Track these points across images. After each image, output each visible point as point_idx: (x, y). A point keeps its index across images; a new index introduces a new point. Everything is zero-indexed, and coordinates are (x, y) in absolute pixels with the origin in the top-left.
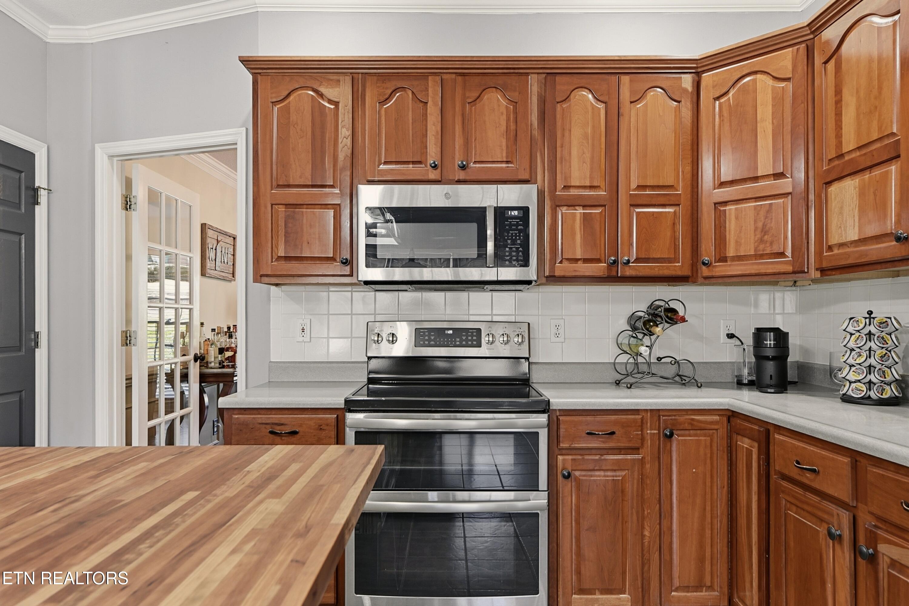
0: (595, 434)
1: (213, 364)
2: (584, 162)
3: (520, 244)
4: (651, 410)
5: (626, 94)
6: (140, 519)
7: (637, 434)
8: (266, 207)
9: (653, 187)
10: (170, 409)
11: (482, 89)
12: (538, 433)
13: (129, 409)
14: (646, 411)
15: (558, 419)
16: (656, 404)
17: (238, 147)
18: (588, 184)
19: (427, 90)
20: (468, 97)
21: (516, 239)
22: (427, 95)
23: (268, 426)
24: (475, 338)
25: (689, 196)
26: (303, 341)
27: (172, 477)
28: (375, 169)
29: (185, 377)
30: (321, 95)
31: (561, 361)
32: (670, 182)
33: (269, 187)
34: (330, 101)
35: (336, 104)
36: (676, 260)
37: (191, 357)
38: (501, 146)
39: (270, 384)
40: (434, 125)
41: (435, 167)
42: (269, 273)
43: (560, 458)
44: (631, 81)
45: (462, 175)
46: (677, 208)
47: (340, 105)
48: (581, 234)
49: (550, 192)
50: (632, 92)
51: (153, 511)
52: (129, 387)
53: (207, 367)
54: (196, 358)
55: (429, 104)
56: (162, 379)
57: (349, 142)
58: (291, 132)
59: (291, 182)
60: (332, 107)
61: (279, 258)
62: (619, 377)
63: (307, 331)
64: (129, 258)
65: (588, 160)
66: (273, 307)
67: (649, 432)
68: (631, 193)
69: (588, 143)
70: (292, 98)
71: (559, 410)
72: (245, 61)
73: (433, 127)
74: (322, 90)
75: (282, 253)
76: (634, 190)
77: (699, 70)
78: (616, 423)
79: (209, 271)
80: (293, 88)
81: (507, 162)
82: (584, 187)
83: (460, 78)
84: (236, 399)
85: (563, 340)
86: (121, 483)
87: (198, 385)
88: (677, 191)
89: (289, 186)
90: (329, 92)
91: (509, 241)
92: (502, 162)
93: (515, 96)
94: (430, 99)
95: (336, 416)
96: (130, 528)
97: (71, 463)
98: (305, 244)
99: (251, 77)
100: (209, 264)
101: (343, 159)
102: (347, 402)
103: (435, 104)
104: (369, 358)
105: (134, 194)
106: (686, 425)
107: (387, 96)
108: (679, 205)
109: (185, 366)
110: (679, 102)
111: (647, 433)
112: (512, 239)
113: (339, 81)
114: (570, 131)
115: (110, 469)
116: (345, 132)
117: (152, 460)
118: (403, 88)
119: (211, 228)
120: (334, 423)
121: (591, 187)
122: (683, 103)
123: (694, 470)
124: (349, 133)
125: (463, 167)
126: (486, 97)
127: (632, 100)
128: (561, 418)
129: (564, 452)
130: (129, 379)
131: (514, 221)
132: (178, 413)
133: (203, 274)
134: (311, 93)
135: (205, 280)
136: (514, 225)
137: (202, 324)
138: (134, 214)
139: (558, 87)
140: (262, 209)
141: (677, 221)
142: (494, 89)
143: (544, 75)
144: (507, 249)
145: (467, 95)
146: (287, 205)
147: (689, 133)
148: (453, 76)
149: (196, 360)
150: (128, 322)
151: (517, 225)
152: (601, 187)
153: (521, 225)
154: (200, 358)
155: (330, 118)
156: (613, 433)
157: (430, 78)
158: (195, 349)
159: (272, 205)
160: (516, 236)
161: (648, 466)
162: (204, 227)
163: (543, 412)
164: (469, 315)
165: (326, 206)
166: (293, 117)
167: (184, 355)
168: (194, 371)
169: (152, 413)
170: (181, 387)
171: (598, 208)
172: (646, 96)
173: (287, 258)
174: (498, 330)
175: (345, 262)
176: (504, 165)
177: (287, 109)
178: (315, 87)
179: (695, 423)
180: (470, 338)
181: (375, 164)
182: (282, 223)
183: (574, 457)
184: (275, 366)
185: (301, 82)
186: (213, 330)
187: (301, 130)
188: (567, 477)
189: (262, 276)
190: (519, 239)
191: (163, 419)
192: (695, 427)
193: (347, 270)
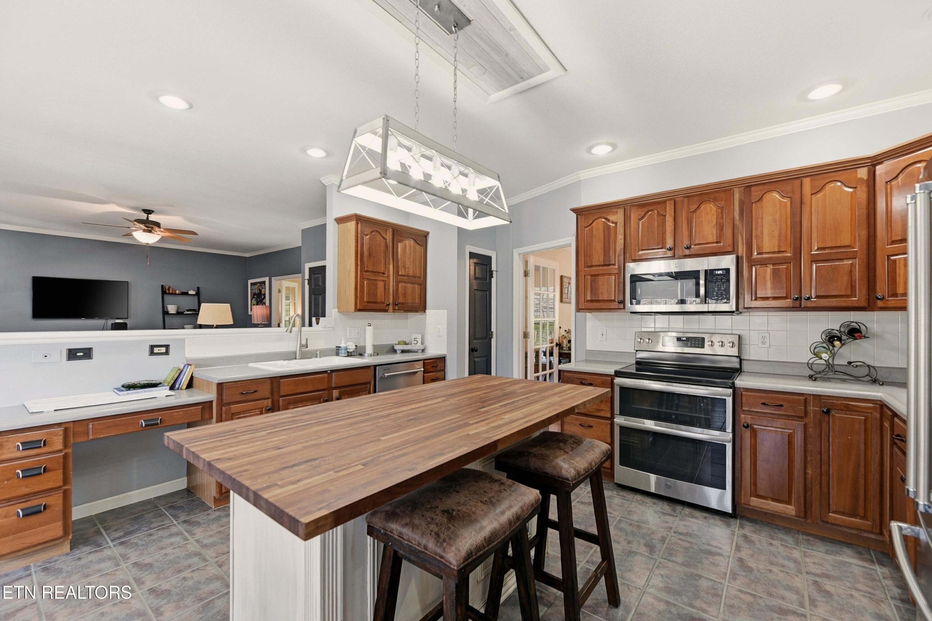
0: (768, 405)
1: (565, 348)
2: (773, 237)
3: (723, 290)
4: (813, 395)
5: (807, 189)
6: (520, 396)
7: (801, 409)
8: (582, 277)
9: (831, 248)
10: (544, 369)
11: (699, 203)
12: (725, 400)
13: (526, 367)
14: (810, 395)
15: (742, 393)
16: (816, 391)
17: (572, 245)
18: (776, 250)
19: (666, 208)
20: (691, 209)
21: (721, 287)
22: (666, 211)
23: (579, 380)
24: (700, 343)
25: (865, 251)
26: (603, 341)
27: (531, 388)
28: (636, 253)
29: (551, 354)
30: (608, 220)
31: (767, 360)
32: (847, 243)
33: (583, 267)
34: (613, 223)
35: (616, 223)
36: (853, 295)
37: (554, 344)
38: (712, 234)
39: (587, 361)
40: (670, 227)
41: (670, 249)
42: (583, 308)
43: (743, 416)
44: (811, 181)
45: (687, 252)
46: (854, 260)
47: (618, 224)
48: (771, 282)
49: (747, 257)
50: (812, 187)
51: (524, 395)
52: (526, 357)
53: (562, 350)
54: (557, 345)
55: (667, 216)
56: (541, 355)
57: (622, 241)
58: (594, 240)
59: (594, 264)
60: (614, 225)
61: (588, 301)
62: (813, 373)
63: (604, 335)
64: (526, 297)
65: (777, 235)
66: (588, 323)
67: (811, 408)
68: (812, 253)
69: (776, 225)
70: (594, 224)
71: (743, 388)
72: (574, 210)
73: (670, 228)
74: (609, 217)
75: (589, 298)
76: (816, 251)
77: (874, 163)
78: (783, 400)
79: (564, 299)
80: (594, 219)
81: (717, 242)
82: (774, 253)
83: (686, 199)
84: (571, 367)
85: (769, 346)
86: (517, 388)
87: (558, 359)
88: (854, 248)
89: (592, 266)
90: (612, 218)
91: (716, 289)
92: (713, 243)
93: (722, 204)
94: (667, 213)
95: (610, 378)
96: (518, 397)
97: (504, 381)
98: (600, 294)
99: (575, 215)
100: (564, 296)
101: (619, 250)
102: (616, 372)
103: (670, 215)
104: (637, 351)
105: (529, 269)
106: (843, 407)
107: (643, 215)
108: (856, 258)
109: (552, 348)
110: (855, 188)
111: (810, 409)
112: (718, 287)
113: (617, 212)
114: (762, 218)
115: (514, 384)
116: (620, 237)
117: (527, 383)
118: (652, 210)
119: (566, 277)
120: (610, 381)
121: (779, 252)
122: (859, 188)
123: (849, 438)
124: (622, 237)
125: (688, 248)
126: (703, 207)
127: (812, 193)
128: (743, 393)
129: (746, 413)
130: (526, 353)
131: (719, 277)
132: (548, 371)
133: (561, 301)
134: (604, 220)
135: (562, 304)
136: (719, 279)
137: (560, 327)
138: (529, 278)
139: (753, 194)
140: (580, 278)
141: (853, 269)
142: (708, 202)
143: (743, 188)
144: (715, 293)
145: (691, 207)
146: (592, 275)
147: (865, 208)
148: (682, 198)
149: (557, 346)
150: (526, 327)
151: (721, 279)
152: (788, 251)
153: (724, 279)
154: (559, 345)
155: (612, 231)
156: (781, 406)
157: (668, 202)
158: (556, 340)
159: (585, 276)
160: (721, 286)
161: (811, 430)
162: (562, 277)
163: (730, 388)
164: (699, 329)
165: (610, 274)
166: (595, 232)
167: (551, 343)
168: (556, 351)
169: (536, 371)
170: (550, 359)
171: (785, 264)
172: (825, 187)
173: (592, 301)
174: (716, 339)
175: (620, 302)
176: (715, 245)
177: (591, 230)
178: (605, 217)
179: (850, 407)
180: (697, 343)
181: (636, 251)
182: (589, 284)
183: (752, 416)
184: (589, 352)
185: (599, 215)
186: (566, 331)
187: (598, 238)
188: (747, 427)
189: (580, 309)
190: (723, 287)
191: (541, 373)
192: (848, 409)
193: (622, 306)
